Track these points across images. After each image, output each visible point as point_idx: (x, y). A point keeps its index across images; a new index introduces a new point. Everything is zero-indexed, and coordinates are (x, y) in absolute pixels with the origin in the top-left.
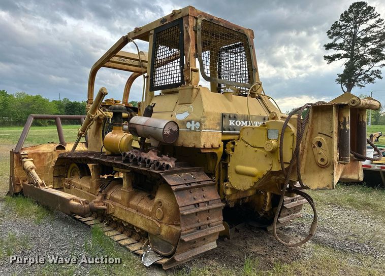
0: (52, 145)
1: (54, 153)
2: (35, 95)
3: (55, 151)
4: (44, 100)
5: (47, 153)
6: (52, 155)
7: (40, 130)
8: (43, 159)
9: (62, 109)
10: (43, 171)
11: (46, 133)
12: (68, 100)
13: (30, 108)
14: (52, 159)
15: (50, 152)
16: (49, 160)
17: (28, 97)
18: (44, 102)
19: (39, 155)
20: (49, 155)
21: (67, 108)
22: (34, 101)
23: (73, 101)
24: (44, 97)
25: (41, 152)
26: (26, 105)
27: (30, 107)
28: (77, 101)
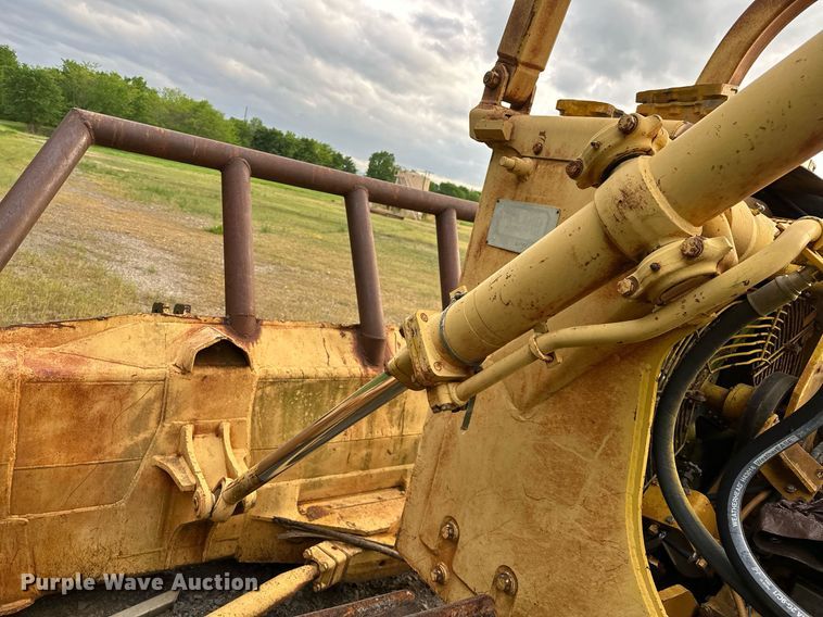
0: (178, 327)
1: (179, 384)
2: (199, 99)
3: (185, 371)
4: (214, 113)
5: (135, 380)
6: (164, 395)
7: (196, 174)
8: (102, 418)
9: (245, 140)
10: (93, 494)
11: (205, 184)
12: (260, 122)
13: (185, 125)
14: (162, 418)
15: (153, 381)
16: (137, 425)
17: (185, 101)
18: (213, 117)
19: (76, 391)
20: (143, 394)
21: (256, 139)
22: (195, 111)
23: (269, 127)
24: (215, 108)
25: (91, 371)
26: (179, 116)
27: (186, 121)
28: (278, 129)
